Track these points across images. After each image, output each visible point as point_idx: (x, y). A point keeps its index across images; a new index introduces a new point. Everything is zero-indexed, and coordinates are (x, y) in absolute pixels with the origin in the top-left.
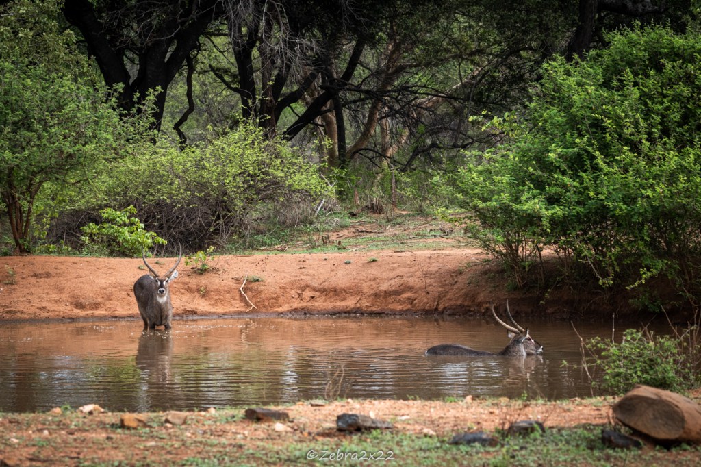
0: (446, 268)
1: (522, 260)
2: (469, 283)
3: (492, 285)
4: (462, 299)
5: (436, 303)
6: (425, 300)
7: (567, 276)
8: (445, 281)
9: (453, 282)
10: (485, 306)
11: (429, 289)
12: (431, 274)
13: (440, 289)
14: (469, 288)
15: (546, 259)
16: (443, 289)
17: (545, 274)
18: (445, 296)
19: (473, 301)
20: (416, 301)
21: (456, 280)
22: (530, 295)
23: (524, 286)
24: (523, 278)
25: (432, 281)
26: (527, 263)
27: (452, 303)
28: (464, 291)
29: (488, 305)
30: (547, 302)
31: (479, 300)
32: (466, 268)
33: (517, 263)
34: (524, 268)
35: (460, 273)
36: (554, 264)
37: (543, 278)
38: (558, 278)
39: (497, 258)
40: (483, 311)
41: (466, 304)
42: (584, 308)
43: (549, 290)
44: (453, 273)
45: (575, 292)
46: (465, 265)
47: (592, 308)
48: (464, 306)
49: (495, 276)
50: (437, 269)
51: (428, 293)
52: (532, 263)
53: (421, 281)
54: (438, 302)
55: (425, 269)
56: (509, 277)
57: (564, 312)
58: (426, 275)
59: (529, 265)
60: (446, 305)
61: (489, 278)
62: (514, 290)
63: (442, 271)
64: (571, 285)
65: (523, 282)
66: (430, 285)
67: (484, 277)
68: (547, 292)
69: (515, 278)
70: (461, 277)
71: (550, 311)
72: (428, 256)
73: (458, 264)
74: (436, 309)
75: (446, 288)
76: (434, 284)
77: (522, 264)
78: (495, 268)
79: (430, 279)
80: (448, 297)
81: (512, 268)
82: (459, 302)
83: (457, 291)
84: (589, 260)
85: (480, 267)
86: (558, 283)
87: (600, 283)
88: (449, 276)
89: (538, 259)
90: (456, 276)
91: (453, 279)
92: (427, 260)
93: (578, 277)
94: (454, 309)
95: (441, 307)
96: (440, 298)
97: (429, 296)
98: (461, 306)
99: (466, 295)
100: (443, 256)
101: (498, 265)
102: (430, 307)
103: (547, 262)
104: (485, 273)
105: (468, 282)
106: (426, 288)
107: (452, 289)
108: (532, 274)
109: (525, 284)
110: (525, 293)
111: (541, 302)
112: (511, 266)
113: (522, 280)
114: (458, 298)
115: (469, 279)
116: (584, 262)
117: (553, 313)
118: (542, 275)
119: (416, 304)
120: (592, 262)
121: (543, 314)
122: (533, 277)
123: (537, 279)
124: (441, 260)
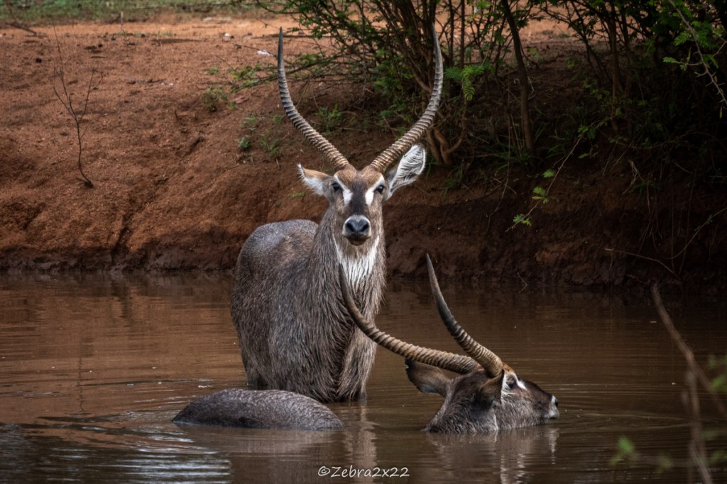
0: (158, 89)
1: (449, 61)
2: (246, 149)
4: (215, 210)
5: (118, 225)
6: (78, 213)
7: (620, 121)
8: (153, 139)
9: (186, 144)
11: (94, 170)
12: (102, 113)
13: (135, 170)
14: (244, 168)
15: (537, 58)
16: (146, 171)
17: (533, 114)
18: (152, 198)
20: (42, 217)
21: (196, 135)
22: (477, 194)
25: (107, 138)
26: (468, 71)
27: (178, 224)
28: (225, 176)
30: (541, 219)
32: (236, 88)
34: (456, 89)
35: (214, 108)
36: (569, 73)
37: (526, 129)
38: (583, 129)
39: (352, 50)
41: (232, 226)
42: (678, 245)
43: (548, 174)
44: (186, 107)
45: (647, 182)
46: (231, 77)
47: (712, 242)
48: (224, 235)
50: (124, 93)
51: (89, 185)
52: (486, 72)
53: (61, 140)
54: (126, 218)
55: (80, 93)
57: (603, 259)
58: (79, 117)
59: (475, 79)
60: (158, 232)
63: (145, 101)
64: (631, 153)
65: (450, 143)
66: (96, 156)
68: (540, 181)
70: (216, 125)
71: (550, 254)
72: (88, 43)
73: (205, 75)
74: (119, 249)
75: (159, 165)
76: (112, 153)
77: (451, 73)
78: (343, 89)
79: (98, 131)
80: (164, 202)
82: (205, 222)
83: (198, 178)
84: (703, 61)
86: (584, 146)
88: (171, 119)
89: (510, 58)
90: (196, 120)
91: (185, 133)
92: (88, 60)
93: (659, 126)
94: (186, 248)
95: (137, 241)
96: (134, 204)
97: (95, 198)
98: (214, 236)
99: (234, 193)
100: (147, 45)
101: (356, 80)
102: (95, 239)
103: (541, 68)
105: (241, 142)
106: (80, 165)
107: (182, 171)
108: (487, 114)
109: (458, 151)
110: (458, 188)
111: (517, 219)
112: (405, 82)
113: (446, 136)
114: (204, 204)
115: (246, 130)
116: (684, 67)
117: (563, 263)
118: (524, 117)
119: (43, 226)
120: (712, 68)
121: (523, 265)
122: (489, 125)
123: (502, 132)
124: (139, 59)
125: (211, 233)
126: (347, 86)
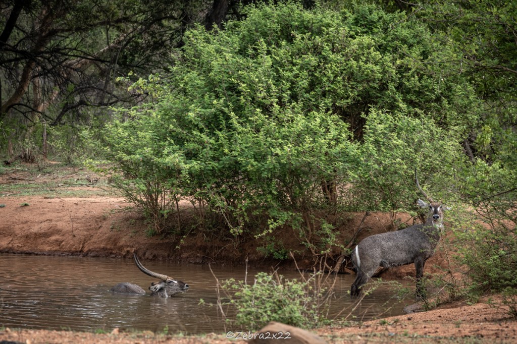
0: (91, 214)
1: (161, 209)
2: (112, 229)
3: (133, 230)
4: (104, 243)
5: (81, 246)
6: (72, 243)
7: (202, 225)
8: (90, 225)
9: (98, 227)
10: (126, 249)
11: (76, 233)
12: (78, 219)
13: (86, 233)
14: (112, 233)
15: (182, 209)
16: (88, 233)
17: (181, 222)
18: (90, 239)
19: (115, 245)
20: (63, 243)
21: (100, 225)
22: (167, 241)
23: (162, 232)
24: (161, 225)
25: (79, 225)
26: (165, 211)
27: (95, 246)
28: (107, 235)
29: (129, 249)
30: (182, 247)
31: (121, 244)
32: (110, 214)
33: (156, 212)
34: (163, 216)
35: (105, 219)
36: (190, 213)
37: (179, 226)
38: (193, 226)
39: (138, 206)
40: (124, 254)
41: (108, 247)
42: (215, 254)
43: (184, 237)
44: (98, 218)
45: (208, 239)
46: (109, 212)
47: (223, 254)
48: (106, 249)
49: (136, 222)
50: (83, 214)
51: (74, 236)
52: (170, 212)
53: (68, 225)
54: (83, 244)
55: (73, 214)
56: (149, 223)
57: (197, 257)
58: (72, 220)
59: (167, 213)
60: (91, 248)
61: (131, 224)
62: (153, 236)
63: (88, 217)
64: (204, 232)
66: (76, 229)
67: (126, 222)
68: (182, 238)
69: (154, 225)
70: (105, 223)
71: (185, 255)
72: (75, 202)
73: (102, 211)
74: (81, 251)
75: (91, 232)
76: (80, 229)
77: (161, 212)
79: (77, 223)
80: (92, 240)
81: (152, 215)
82: (102, 246)
83: (101, 235)
84: (222, 211)
85: (122, 214)
86: (193, 230)
87: (231, 231)
88: (94, 221)
89: (175, 209)
90: (100, 221)
91: (98, 224)
92: (75, 206)
93: (211, 226)
94: (97, 252)
95: (86, 249)
96: (85, 241)
97: (75, 239)
99: (109, 239)
100: (89, 203)
101: (139, 213)
102: (76, 249)
103: (183, 211)
104: (127, 219)
105: (111, 227)
106: (72, 231)
107: (97, 233)
108: (170, 222)
109: (163, 231)
110: (163, 239)
111: (177, 247)
112: (150, 214)
113: (160, 227)
114: (102, 241)
115: (112, 224)
116: (217, 212)
117: (187, 258)
118: (179, 223)
119: (63, 245)
120: (224, 212)
121: (178, 258)
122: (170, 224)
123: (173, 226)
124: (87, 206)
125: (103, 248)
126: (136, 214)
